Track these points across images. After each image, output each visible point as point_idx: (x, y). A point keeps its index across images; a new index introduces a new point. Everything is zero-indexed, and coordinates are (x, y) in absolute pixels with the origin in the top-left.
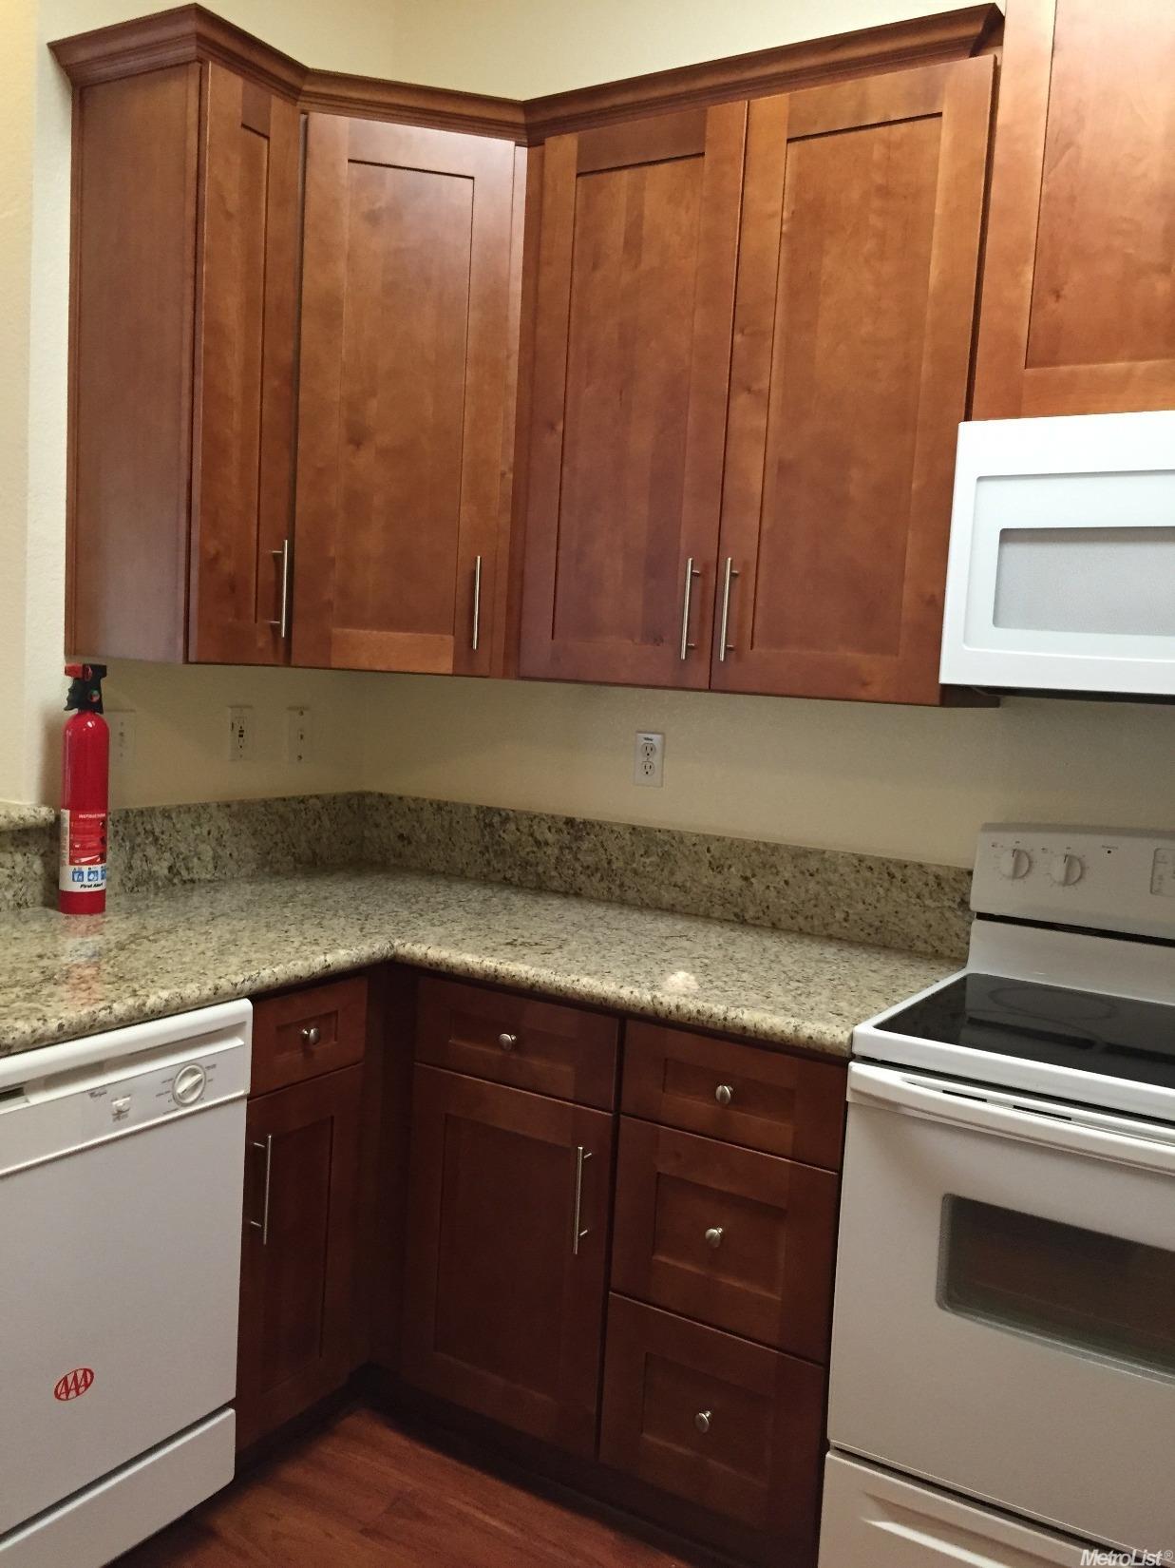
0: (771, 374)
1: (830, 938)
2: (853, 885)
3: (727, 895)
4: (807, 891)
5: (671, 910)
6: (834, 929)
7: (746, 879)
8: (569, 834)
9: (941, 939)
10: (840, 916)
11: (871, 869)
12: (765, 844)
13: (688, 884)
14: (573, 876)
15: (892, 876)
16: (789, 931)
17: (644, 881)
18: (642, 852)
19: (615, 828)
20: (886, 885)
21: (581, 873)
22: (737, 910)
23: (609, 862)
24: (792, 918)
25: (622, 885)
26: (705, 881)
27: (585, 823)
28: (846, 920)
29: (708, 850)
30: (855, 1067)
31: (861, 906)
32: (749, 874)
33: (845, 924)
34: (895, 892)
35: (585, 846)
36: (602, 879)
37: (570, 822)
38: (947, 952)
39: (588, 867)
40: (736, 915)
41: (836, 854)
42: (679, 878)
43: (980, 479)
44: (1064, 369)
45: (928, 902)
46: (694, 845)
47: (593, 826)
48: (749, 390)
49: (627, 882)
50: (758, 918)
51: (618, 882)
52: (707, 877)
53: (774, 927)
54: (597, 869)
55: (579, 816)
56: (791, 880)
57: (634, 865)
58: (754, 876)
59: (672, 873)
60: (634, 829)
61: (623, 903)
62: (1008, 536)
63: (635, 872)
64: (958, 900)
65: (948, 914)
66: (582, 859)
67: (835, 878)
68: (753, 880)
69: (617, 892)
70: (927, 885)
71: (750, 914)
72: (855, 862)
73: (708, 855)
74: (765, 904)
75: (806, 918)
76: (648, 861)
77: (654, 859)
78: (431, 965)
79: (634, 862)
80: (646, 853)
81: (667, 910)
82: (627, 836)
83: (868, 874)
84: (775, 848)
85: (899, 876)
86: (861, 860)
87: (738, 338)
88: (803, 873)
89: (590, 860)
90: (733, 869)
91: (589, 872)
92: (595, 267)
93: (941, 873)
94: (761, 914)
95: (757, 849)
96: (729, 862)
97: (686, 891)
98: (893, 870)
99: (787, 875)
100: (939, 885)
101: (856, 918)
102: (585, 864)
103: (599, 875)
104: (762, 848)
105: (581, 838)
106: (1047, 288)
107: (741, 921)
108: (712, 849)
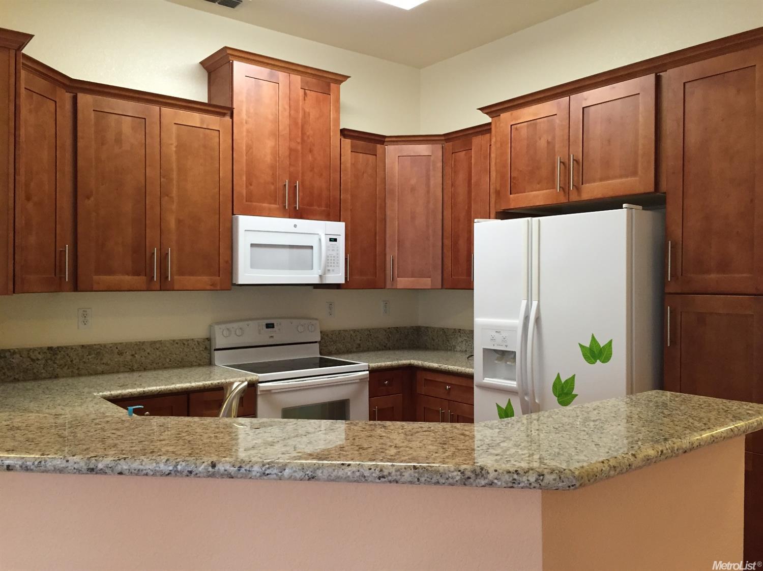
0: (174, 193)
1: (165, 368)
2: (172, 350)
3: (126, 363)
4: (156, 355)
5: (103, 373)
6: (167, 365)
7: (133, 355)
8: (50, 353)
9: (200, 360)
10: (168, 360)
11: (177, 343)
12: (140, 342)
13: (109, 362)
14: (53, 370)
15: (184, 344)
16: (150, 369)
17: (89, 365)
18: (87, 354)
19: (73, 347)
20: (183, 347)
21: (57, 368)
22: (130, 367)
23: (72, 361)
24: (151, 365)
25: (78, 369)
26: (116, 360)
27: (58, 348)
28: (170, 361)
29: (117, 348)
30: (260, 385)
31: (175, 356)
32: (134, 353)
33: (170, 363)
34: (185, 349)
35: (59, 357)
36: (68, 368)
37: (50, 349)
38: (202, 364)
39: (61, 365)
40: (130, 369)
41: (165, 341)
42: (104, 361)
43: (246, 230)
44: (254, 204)
45: (196, 350)
46: (111, 347)
47: (63, 348)
48: (168, 196)
49: (81, 367)
50: (138, 368)
51: (76, 368)
52: (117, 358)
53: (145, 370)
54: (65, 365)
55: (55, 345)
56: (150, 353)
57: (84, 360)
58: (136, 354)
59: (101, 359)
60: (83, 346)
61: (79, 375)
62: (252, 245)
63: (85, 362)
64: (204, 347)
65: (202, 352)
66: (58, 362)
67: (165, 348)
68: (136, 355)
69: (77, 372)
70: (195, 345)
71: (136, 366)
72: (172, 342)
73: (117, 350)
74: (141, 363)
75: (157, 364)
76: (90, 357)
77: (93, 356)
79: (84, 358)
80: (90, 354)
81: (100, 374)
82: (80, 349)
83: (177, 345)
84: (143, 343)
85: (186, 344)
86: (174, 341)
87: (162, 180)
88: (154, 349)
89: (62, 362)
90: (127, 353)
91: (61, 367)
93: (199, 340)
94: (139, 366)
95: (136, 344)
96: (126, 351)
97: (107, 364)
98: (185, 342)
99: (148, 351)
100: (199, 344)
101: (173, 360)
102: (59, 364)
103: (66, 367)
104: (138, 343)
105: (56, 354)
106: (249, 183)
107: (132, 370)
108: (118, 347)
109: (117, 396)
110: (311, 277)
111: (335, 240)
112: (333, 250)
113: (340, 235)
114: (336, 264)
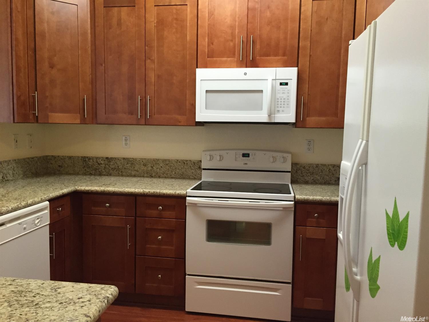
0: (155, 56)
1: (172, 178)
2: (176, 166)
3: (148, 171)
4: (166, 168)
5: (135, 176)
6: (173, 176)
7: (152, 167)
8: (107, 161)
9: (195, 175)
10: (174, 173)
11: (180, 162)
12: (156, 159)
13: (138, 170)
14: (109, 171)
15: (184, 163)
16: (163, 177)
17: (127, 170)
18: (126, 163)
19: (119, 159)
20: (183, 165)
21: (111, 170)
22: (150, 174)
23: (118, 167)
24: (163, 174)
25: (122, 172)
26: (142, 169)
27: (111, 158)
28: (175, 174)
29: (143, 162)
30: (188, 198)
31: (178, 170)
32: (152, 166)
33: (175, 175)
34: (185, 167)
35: (112, 163)
36: (116, 171)
37: (107, 158)
38: (197, 178)
39: (113, 168)
40: (150, 175)
41: (172, 160)
42: (136, 169)
43: (201, 80)
44: (215, 59)
45: (192, 168)
46: (139, 161)
47: (113, 159)
48: (150, 59)
49: (123, 171)
50: (155, 176)
51: (121, 171)
52: (143, 168)
53: (159, 177)
54: (115, 169)
55: (110, 157)
56: (162, 166)
57: (125, 167)
58: (154, 166)
59: (134, 168)
60: (124, 158)
61: (122, 176)
62: (207, 91)
63: (125, 168)
64: (198, 167)
65: (197, 170)
66: (111, 167)
67: (172, 165)
68: (154, 167)
69: (121, 173)
70: (192, 164)
71: (153, 175)
72: (176, 161)
73: (143, 163)
74: (157, 172)
75: (166, 174)
76: (128, 165)
77: (129, 165)
78: (86, 191)
79: (124, 166)
80: (127, 164)
81: (133, 176)
82: (122, 160)
83: (179, 163)
84: (158, 160)
85: (186, 163)
86: (178, 160)
87: (146, 47)
88: (165, 165)
89: (113, 167)
90: (149, 165)
91: (113, 169)
92: (110, 28)
93: (194, 161)
94: (156, 175)
95: (154, 160)
96: (148, 164)
97: (137, 171)
98: (185, 162)
99: (161, 165)
100: (194, 164)
101: (177, 173)
102: (112, 168)
103: (116, 170)
104: (155, 160)
105: (110, 162)
106: (211, 43)
107: (151, 177)
108: (144, 161)
109: (88, 191)
110: (262, 117)
111: (287, 84)
112: (283, 93)
113: (292, 79)
114: (286, 106)
